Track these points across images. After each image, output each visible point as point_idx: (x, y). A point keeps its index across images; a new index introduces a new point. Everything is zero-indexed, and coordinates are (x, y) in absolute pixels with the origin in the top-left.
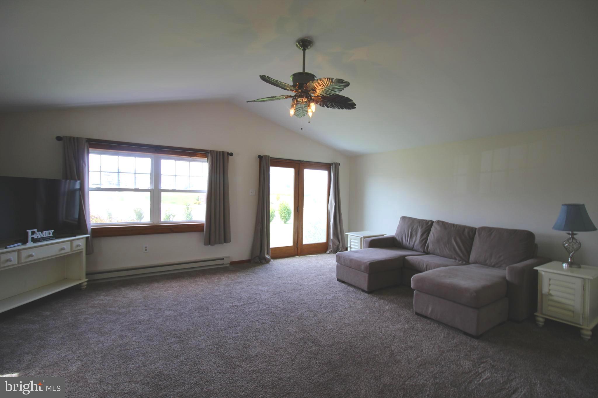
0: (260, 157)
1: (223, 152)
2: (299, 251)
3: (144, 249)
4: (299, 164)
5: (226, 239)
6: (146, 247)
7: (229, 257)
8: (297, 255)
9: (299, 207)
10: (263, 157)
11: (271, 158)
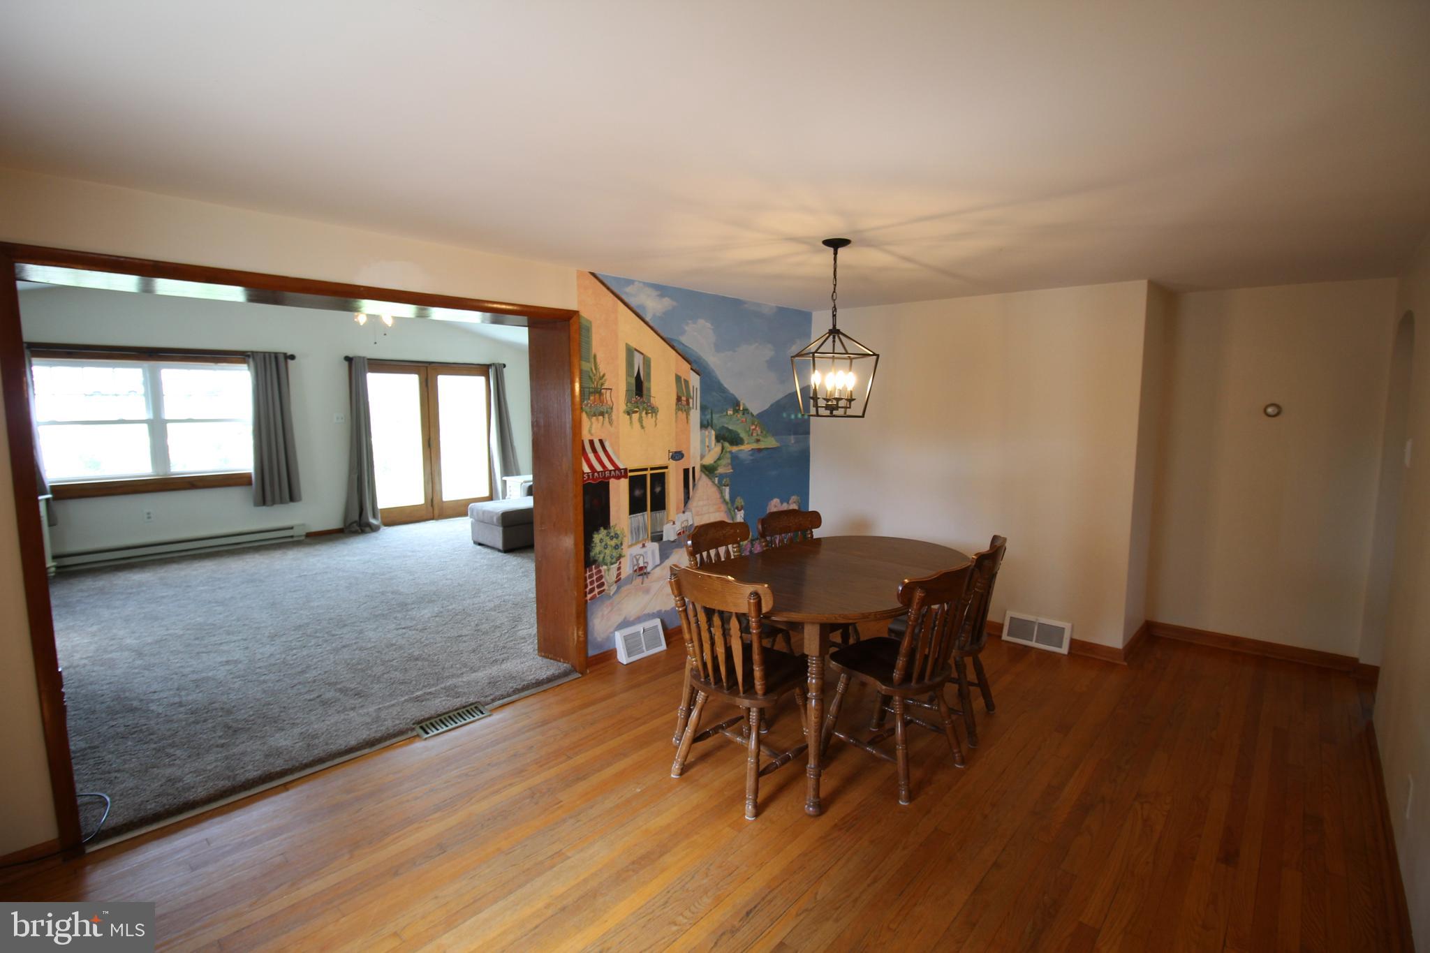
0: (349, 359)
1: (276, 355)
2: (436, 512)
3: (146, 516)
4: (427, 367)
5: (293, 495)
6: (148, 514)
7: (303, 525)
8: (433, 518)
9: (431, 440)
10: (354, 359)
11: (368, 359)
